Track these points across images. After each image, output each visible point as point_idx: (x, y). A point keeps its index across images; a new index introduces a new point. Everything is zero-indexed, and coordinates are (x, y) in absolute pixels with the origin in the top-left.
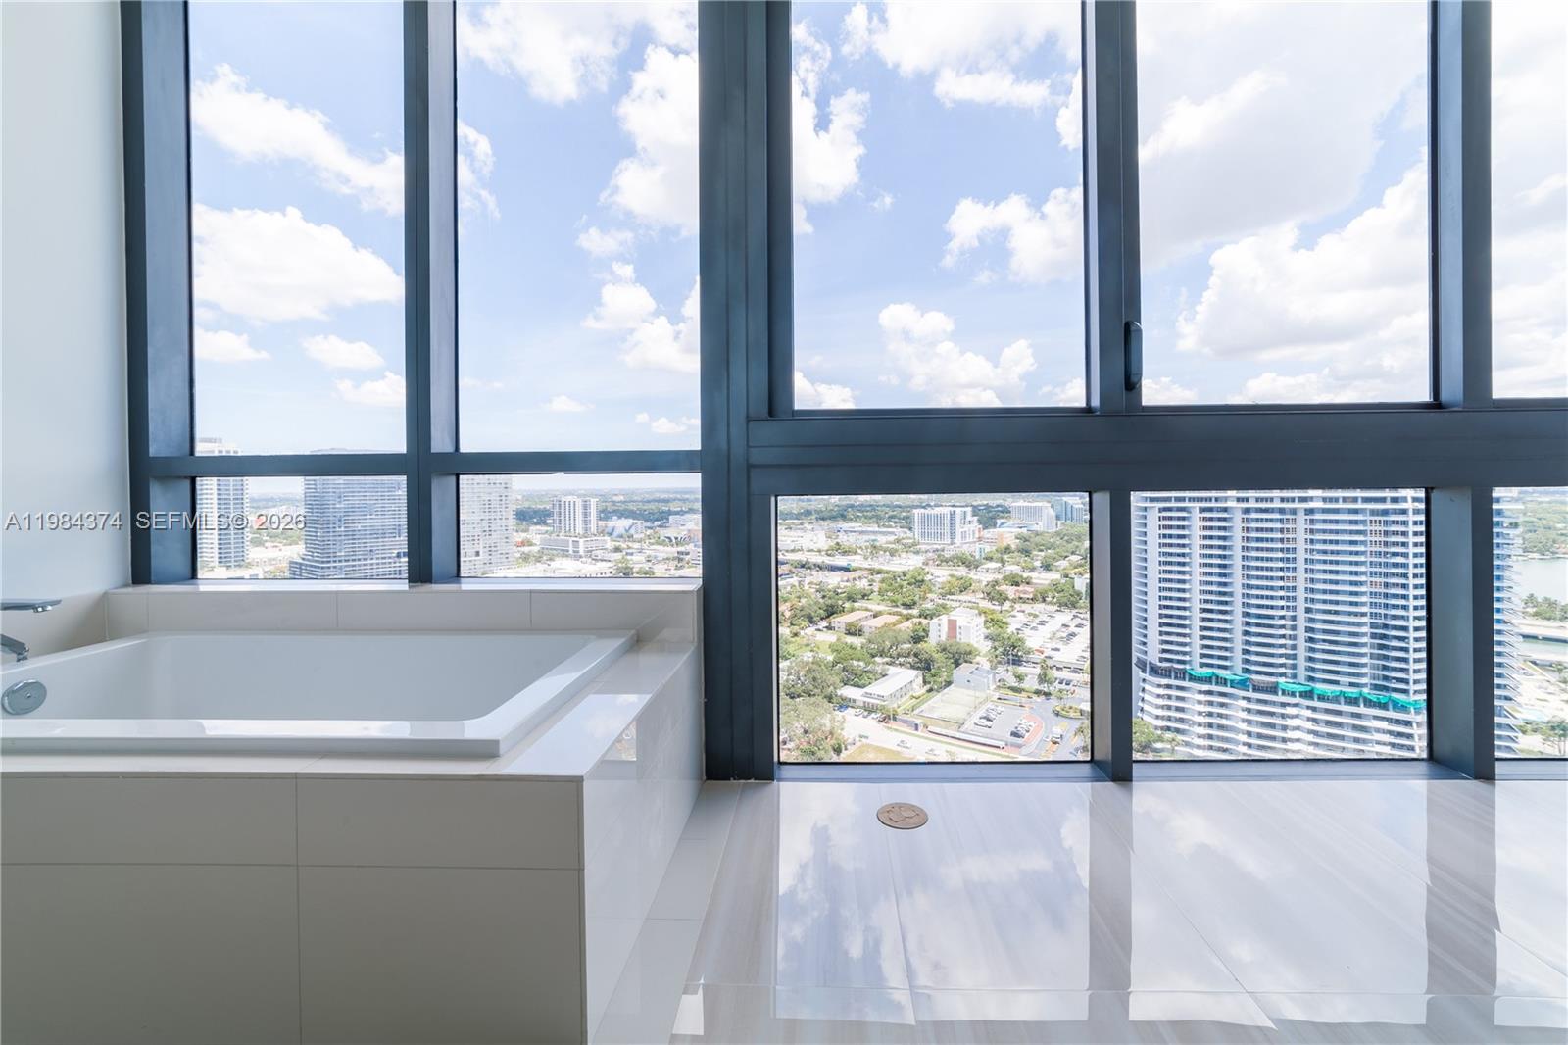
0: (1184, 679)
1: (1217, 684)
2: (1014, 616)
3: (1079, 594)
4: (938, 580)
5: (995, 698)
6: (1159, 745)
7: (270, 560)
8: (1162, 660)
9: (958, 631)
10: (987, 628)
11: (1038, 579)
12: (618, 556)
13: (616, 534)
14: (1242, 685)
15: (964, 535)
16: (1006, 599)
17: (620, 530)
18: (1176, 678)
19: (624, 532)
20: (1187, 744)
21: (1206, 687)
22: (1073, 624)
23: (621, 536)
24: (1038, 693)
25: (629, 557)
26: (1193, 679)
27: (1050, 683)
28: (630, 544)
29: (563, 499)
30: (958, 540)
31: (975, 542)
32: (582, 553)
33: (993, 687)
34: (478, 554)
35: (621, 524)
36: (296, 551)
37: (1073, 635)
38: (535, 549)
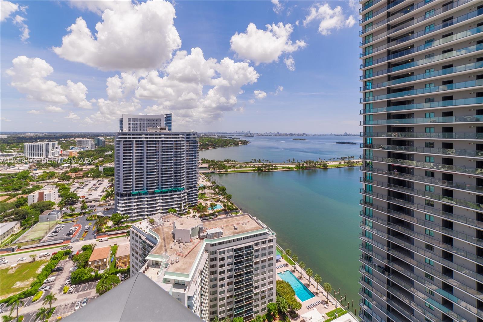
0: (130, 196)
1: (140, 195)
2: (74, 185)
3: (101, 172)
4: (36, 175)
5: (60, 222)
6: (123, 220)
8: (124, 191)
9: (44, 196)
10: (60, 192)
11: (86, 168)
14: (146, 194)
15: (53, 154)
16: (71, 178)
18: (128, 196)
20: (131, 217)
21: (136, 197)
22: (97, 184)
24: (80, 214)
26: (133, 195)
27: (85, 209)
30: (50, 156)
31: (59, 156)
33: (60, 217)
37: (97, 188)
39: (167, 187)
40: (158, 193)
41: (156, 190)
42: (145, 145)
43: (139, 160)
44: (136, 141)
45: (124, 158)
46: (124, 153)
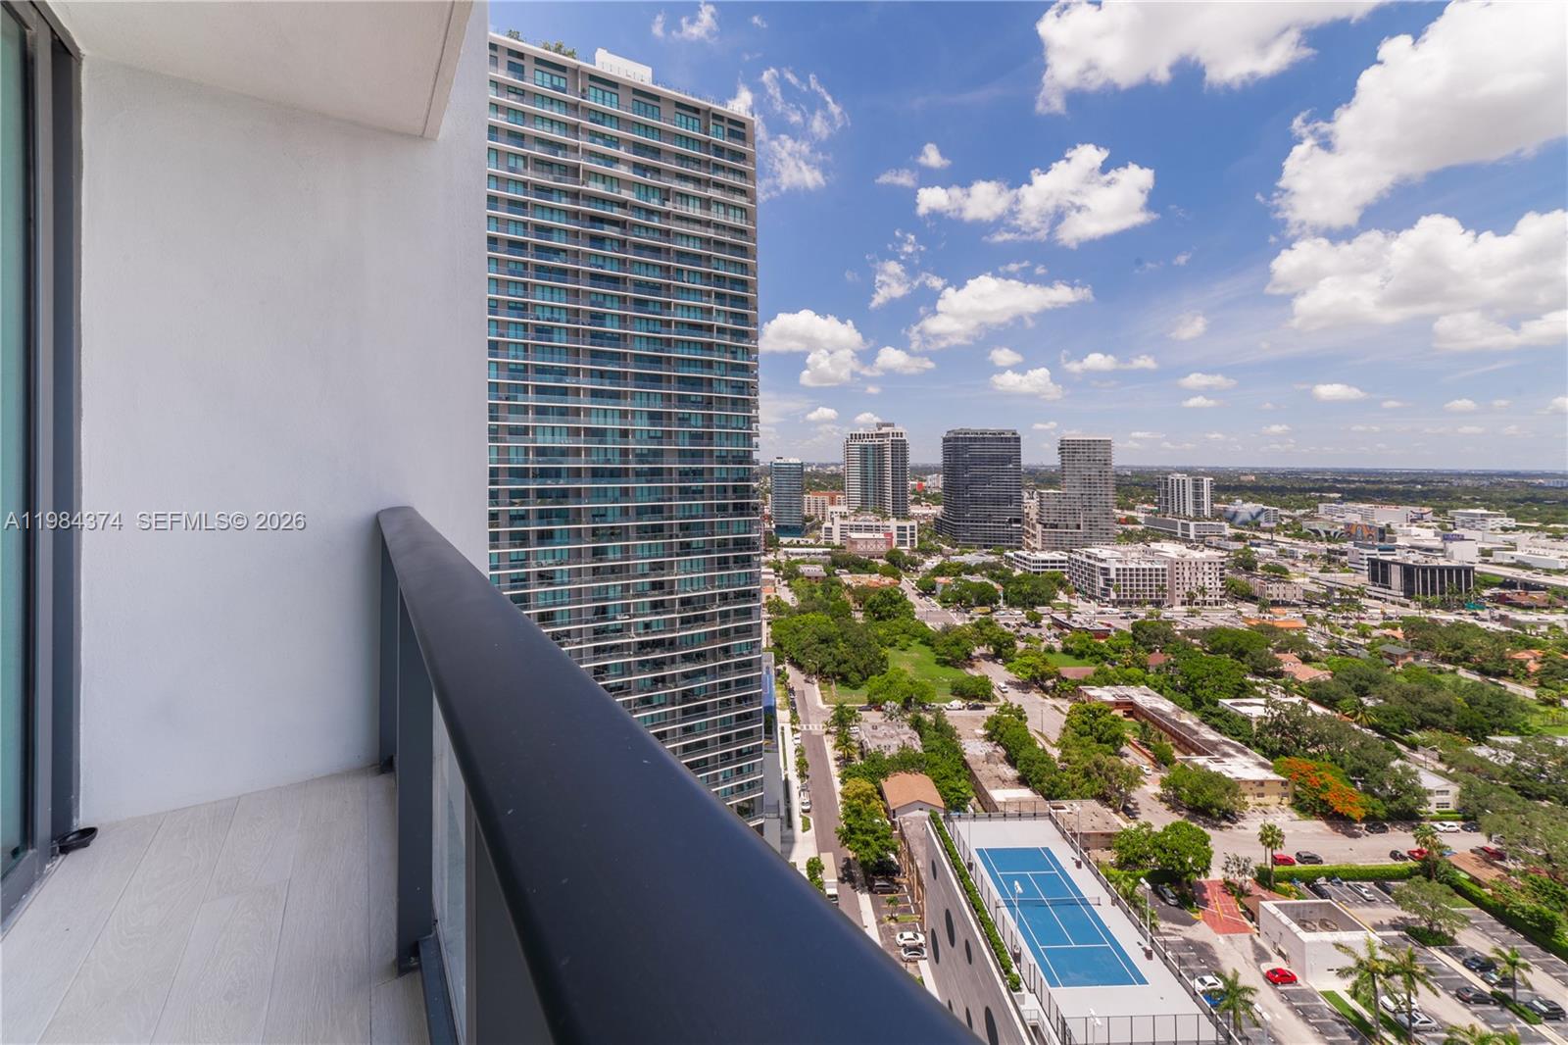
7: (924, 515)
12: (1239, 546)
13: (1239, 519)
17: (1244, 516)
19: (1249, 519)
23: (1245, 523)
25: (1253, 549)
28: (1258, 534)
29: (1170, 477)
32: (1192, 537)
34: (1078, 527)
35: (1246, 508)
36: (937, 510)
38: (1140, 527)
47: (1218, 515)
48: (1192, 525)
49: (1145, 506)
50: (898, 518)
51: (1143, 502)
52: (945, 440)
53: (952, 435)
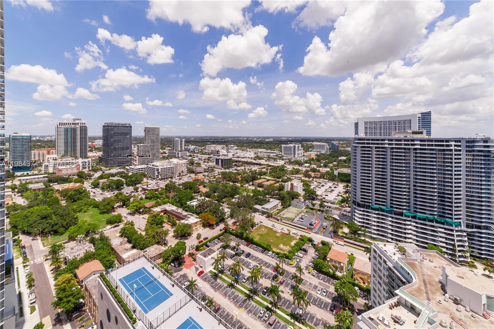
0: (369, 209)
1: (381, 211)
2: (313, 183)
3: (335, 176)
4: (289, 169)
5: (305, 212)
6: (360, 232)
7: (94, 156)
8: (361, 201)
9: (294, 187)
10: (304, 187)
11: (322, 170)
12: (190, 158)
13: (190, 151)
14: (390, 212)
15: (298, 154)
16: (311, 177)
17: (191, 150)
18: (366, 208)
19: (192, 150)
20: (370, 232)
21: (377, 212)
22: (333, 187)
23: (192, 151)
24: (319, 210)
25: (193, 158)
26: (372, 209)
27: (323, 207)
28: (194, 154)
29: (175, 139)
30: (296, 156)
31: (302, 157)
32: (180, 157)
33: (304, 208)
34: (150, 156)
35: (192, 147)
36: (100, 154)
37: (333, 190)
38: (167, 155)
39: (425, 213)
40: (409, 217)
41: (405, 211)
42: (389, 153)
43: (381, 170)
44: (376, 148)
45: (362, 165)
46: (361, 160)
47: (186, 150)
48: (180, 153)
49: (168, 148)
50: (82, 158)
51: (168, 147)
52: (104, 126)
53: (106, 125)
